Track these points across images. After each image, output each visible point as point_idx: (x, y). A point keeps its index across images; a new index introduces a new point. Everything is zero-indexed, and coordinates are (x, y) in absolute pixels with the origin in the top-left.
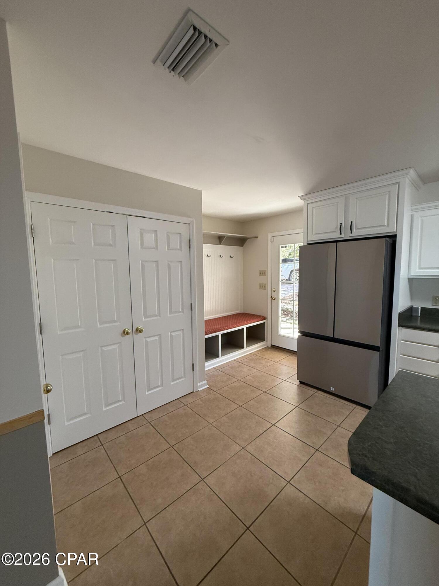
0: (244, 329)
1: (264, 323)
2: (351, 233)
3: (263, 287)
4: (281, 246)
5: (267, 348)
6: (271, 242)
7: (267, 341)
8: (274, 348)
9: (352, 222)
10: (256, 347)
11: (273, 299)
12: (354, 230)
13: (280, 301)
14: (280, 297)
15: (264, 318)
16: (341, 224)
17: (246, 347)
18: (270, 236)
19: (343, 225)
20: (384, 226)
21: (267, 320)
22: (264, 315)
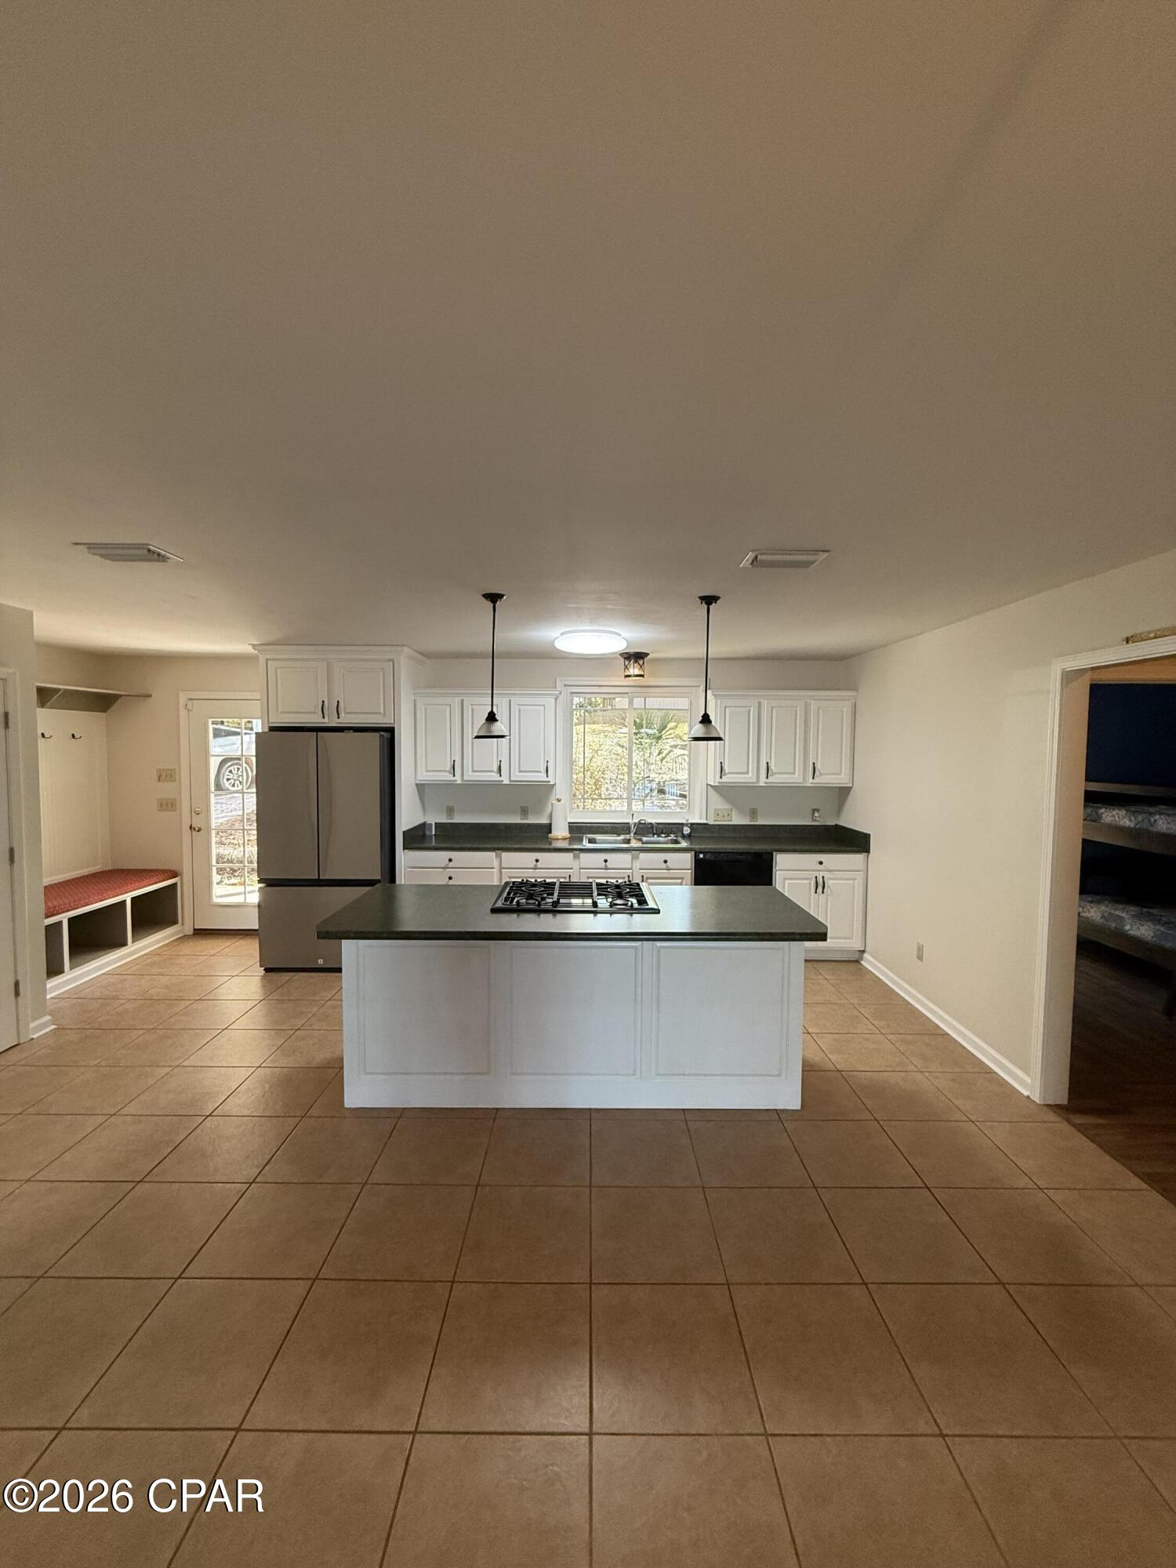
0: (125, 901)
1: (175, 885)
2: (338, 718)
3: (167, 806)
4: (210, 721)
5: (184, 938)
6: (186, 710)
7: (183, 924)
8: (201, 933)
9: (338, 702)
10: (155, 940)
11: (195, 829)
12: (342, 715)
13: (213, 833)
14: (213, 826)
15: (174, 874)
16: (323, 702)
17: (133, 942)
18: (183, 698)
19: (326, 703)
20: (380, 713)
21: (182, 879)
22: (173, 869)
